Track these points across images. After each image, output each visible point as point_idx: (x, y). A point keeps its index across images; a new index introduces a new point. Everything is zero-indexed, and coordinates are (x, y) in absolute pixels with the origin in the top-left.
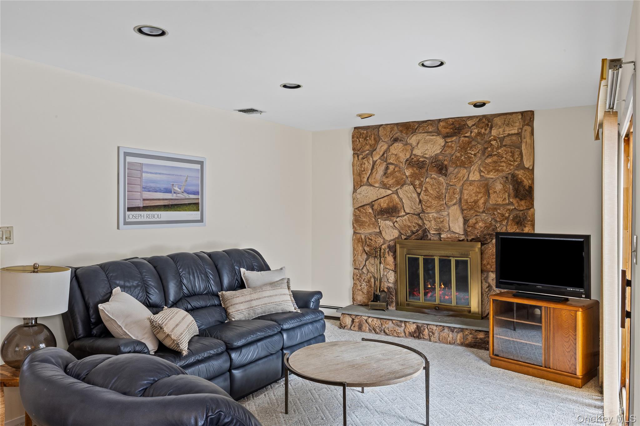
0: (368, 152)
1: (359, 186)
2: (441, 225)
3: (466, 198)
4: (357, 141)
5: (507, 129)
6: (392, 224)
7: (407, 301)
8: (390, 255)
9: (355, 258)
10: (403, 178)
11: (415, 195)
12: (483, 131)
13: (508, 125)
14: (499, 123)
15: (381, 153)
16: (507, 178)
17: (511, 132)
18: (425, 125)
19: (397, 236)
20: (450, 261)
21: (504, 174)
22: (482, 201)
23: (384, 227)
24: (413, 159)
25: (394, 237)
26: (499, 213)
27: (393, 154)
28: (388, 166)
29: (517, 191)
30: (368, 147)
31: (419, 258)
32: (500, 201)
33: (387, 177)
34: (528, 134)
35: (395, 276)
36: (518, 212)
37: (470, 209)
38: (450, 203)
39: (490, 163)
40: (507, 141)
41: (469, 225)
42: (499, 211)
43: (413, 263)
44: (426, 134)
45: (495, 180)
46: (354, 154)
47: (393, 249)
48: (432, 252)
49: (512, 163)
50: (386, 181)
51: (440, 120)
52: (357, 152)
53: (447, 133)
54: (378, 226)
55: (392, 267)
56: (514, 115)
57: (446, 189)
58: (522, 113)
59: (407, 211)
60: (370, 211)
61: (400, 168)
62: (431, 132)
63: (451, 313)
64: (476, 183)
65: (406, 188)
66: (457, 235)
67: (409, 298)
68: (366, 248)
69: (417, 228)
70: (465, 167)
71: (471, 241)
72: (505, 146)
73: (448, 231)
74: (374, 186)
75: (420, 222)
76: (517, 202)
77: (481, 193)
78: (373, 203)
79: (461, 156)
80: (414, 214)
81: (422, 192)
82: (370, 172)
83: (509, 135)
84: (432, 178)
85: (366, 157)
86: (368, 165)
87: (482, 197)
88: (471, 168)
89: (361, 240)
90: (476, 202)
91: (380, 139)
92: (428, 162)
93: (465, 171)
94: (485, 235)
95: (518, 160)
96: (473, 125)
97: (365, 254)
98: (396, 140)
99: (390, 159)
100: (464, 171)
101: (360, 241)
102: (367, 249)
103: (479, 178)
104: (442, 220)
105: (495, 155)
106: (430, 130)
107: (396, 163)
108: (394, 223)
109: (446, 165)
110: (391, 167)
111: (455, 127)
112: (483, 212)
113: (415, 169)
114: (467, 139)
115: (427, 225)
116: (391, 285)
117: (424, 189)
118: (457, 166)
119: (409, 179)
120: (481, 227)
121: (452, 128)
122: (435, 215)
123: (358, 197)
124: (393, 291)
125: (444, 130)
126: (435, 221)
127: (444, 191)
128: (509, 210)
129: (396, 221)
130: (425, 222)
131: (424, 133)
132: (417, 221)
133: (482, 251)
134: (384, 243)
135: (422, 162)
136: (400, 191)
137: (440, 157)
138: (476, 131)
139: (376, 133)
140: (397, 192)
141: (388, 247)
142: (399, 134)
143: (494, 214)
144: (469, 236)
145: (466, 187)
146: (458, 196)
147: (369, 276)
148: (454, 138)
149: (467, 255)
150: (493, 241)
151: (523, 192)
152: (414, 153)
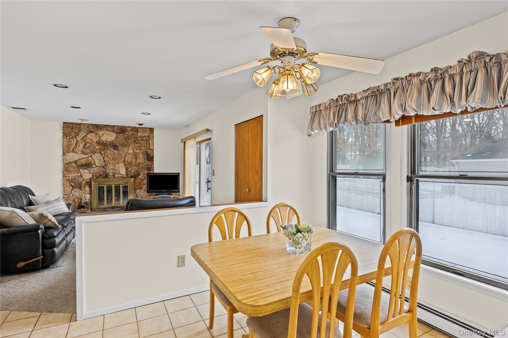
0: (73, 136)
1: (67, 153)
2: (115, 171)
3: (127, 160)
4: (66, 129)
5: (144, 133)
6: (88, 171)
7: (97, 207)
8: (87, 186)
9: (65, 189)
10: (94, 150)
11: (102, 158)
12: (134, 133)
13: (144, 132)
14: (141, 131)
15: (82, 137)
16: (144, 152)
17: (145, 135)
18: (107, 127)
19: (91, 177)
20: (120, 186)
21: (143, 151)
22: (134, 161)
23: (84, 173)
24: (100, 141)
25: (90, 178)
26: (141, 166)
27: (89, 138)
28: (86, 144)
29: (148, 158)
30: (73, 133)
31: (104, 186)
32: (141, 161)
33: (85, 149)
34: (152, 137)
35: (90, 196)
36: (148, 166)
37: (129, 165)
38: (120, 162)
39: (137, 146)
40: (144, 138)
41: (129, 171)
42: (141, 165)
43: (101, 190)
44: (107, 131)
45: (139, 153)
46: (63, 136)
47: (89, 184)
48: (111, 183)
49: (146, 147)
50: (85, 151)
51: (114, 126)
52: (65, 135)
53: (118, 132)
54: (80, 173)
55: (89, 192)
56: (146, 129)
57: (118, 156)
58: (150, 128)
59: (97, 165)
60: (75, 165)
61: (93, 145)
62: (110, 131)
63: (120, 208)
64: (131, 154)
65: (96, 154)
66: (123, 175)
67: (99, 205)
68: (72, 184)
69: (103, 173)
70: (126, 147)
71: (129, 177)
72: (143, 140)
73: (118, 174)
74: (77, 153)
75: (104, 170)
76: (148, 162)
77: (133, 158)
78: (77, 161)
79: (125, 142)
80: (101, 167)
81: (106, 157)
82: (74, 145)
84: (110, 151)
85: (72, 138)
86: (73, 142)
87: (134, 160)
88: (129, 148)
89: (69, 180)
90: (131, 162)
91: (81, 130)
92: (108, 143)
93: (127, 149)
94: (135, 175)
95: (148, 146)
96: (130, 130)
97: (72, 187)
98: (91, 132)
99: (87, 141)
100: (126, 149)
101: (68, 181)
102: (73, 184)
103: (132, 152)
104: (115, 169)
105: (139, 143)
106: (110, 129)
107: (91, 143)
108: (89, 171)
109: (117, 146)
110: (88, 145)
111: (122, 130)
112: (135, 166)
113: (101, 146)
114: (127, 136)
115: (108, 172)
116: (87, 201)
117: (106, 155)
118: (122, 146)
119: (98, 151)
120: (134, 172)
121: (120, 130)
122: (112, 167)
123: (67, 158)
124: (89, 204)
125: (117, 130)
126: (112, 170)
127: (117, 157)
128: (145, 165)
129: (91, 170)
130: (107, 170)
131: (106, 130)
132: (103, 170)
133: (134, 182)
134: (83, 181)
135: (105, 143)
136: (93, 156)
137: (115, 142)
138: (132, 133)
139: (79, 127)
140: (91, 156)
141: (86, 182)
142: (92, 129)
143: (139, 166)
144: (129, 175)
145: (127, 155)
146: (123, 159)
147: (74, 198)
148: (121, 134)
149: (128, 183)
150: (140, 177)
151: (150, 158)
152: (101, 139)
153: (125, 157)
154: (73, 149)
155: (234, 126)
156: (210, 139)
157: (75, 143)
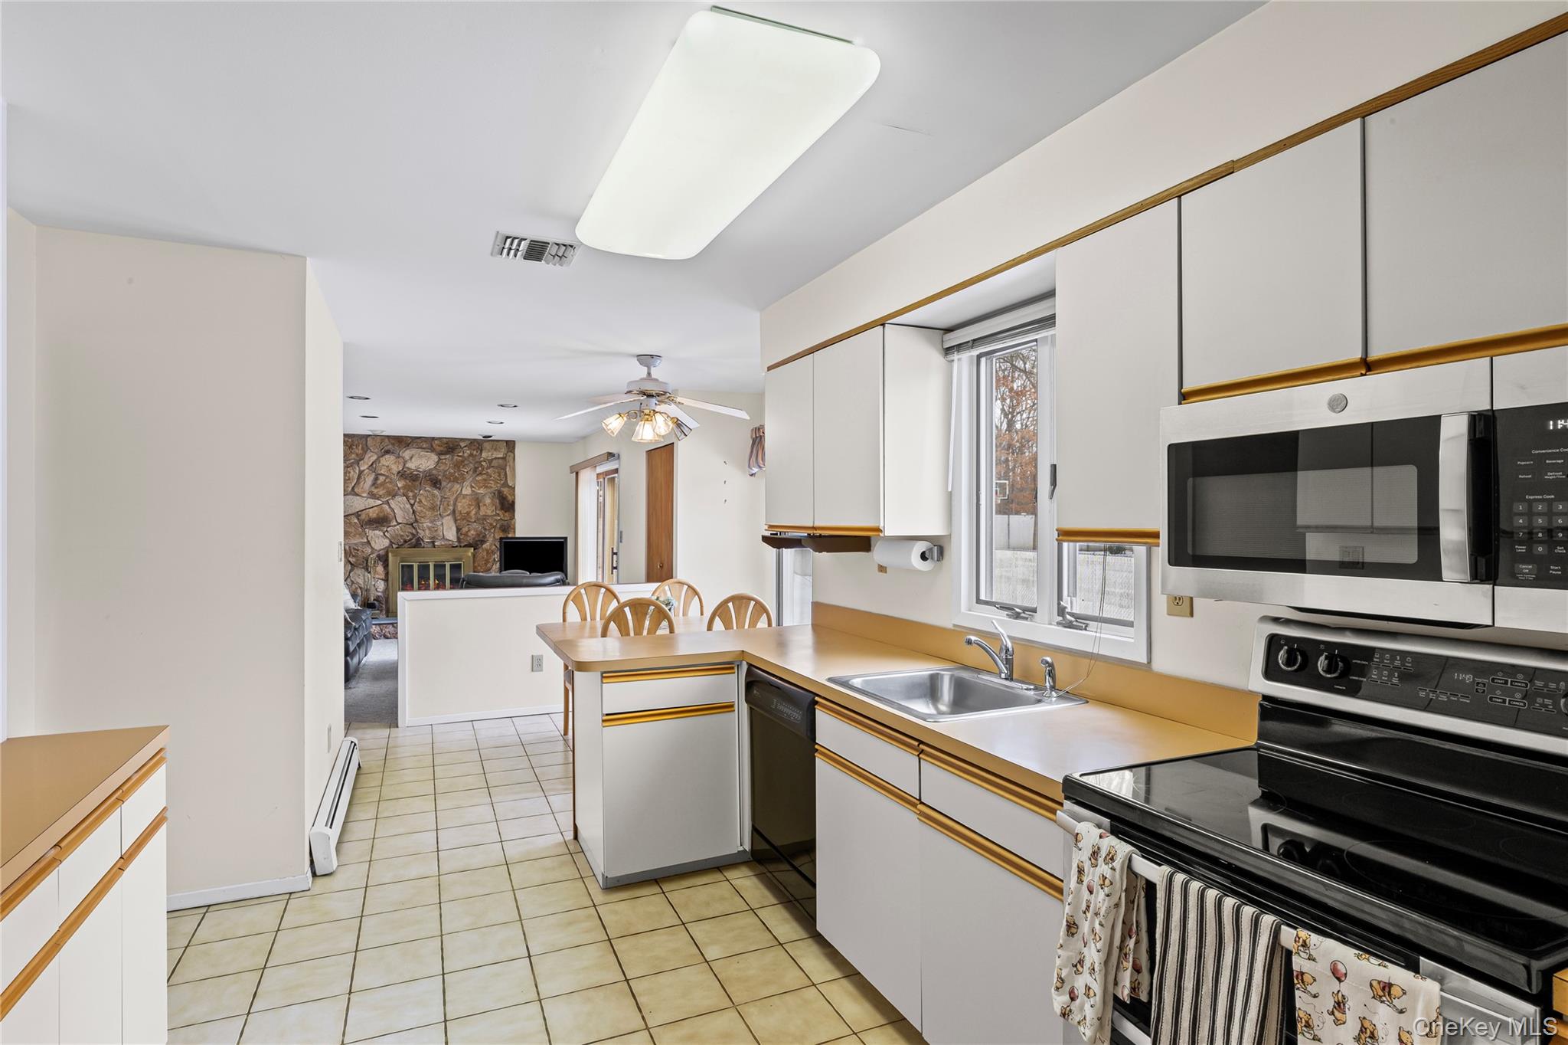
0: (353, 461)
2: (435, 534)
3: (459, 509)
5: (495, 453)
6: (382, 534)
8: (380, 564)
10: (394, 490)
11: (408, 506)
12: (475, 452)
13: (495, 450)
14: (488, 448)
15: (370, 463)
16: (494, 493)
17: (497, 456)
18: (419, 441)
19: (387, 546)
20: (445, 565)
21: (492, 490)
22: (473, 512)
23: (373, 537)
24: (405, 471)
25: (385, 547)
26: (488, 523)
27: (383, 465)
28: (377, 477)
29: (503, 505)
30: (353, 456)
31: (413, 565)
32: (489, 513)
33: (376, 488)
34: (511, 458)
35: (385, 585)
36: (503, 522)
37: (463, 519)
38: (444, 514)
39: (481, 480)
40: (495, 463)
41: (463, 533)
42: (488, 521)
43: (407, 569)
44: (420, 450)
45: (484, 495)
47: (384, 559)
48: (427, 559)
49: (499, 482)
50: (375, 491)
51: (434, 438)
53: (441, 451)
54: (365, 536)
55: (383, 577)
56: (500, 443)
57: (441, 501)
58: (507, 442)
59: (400, 521)
60: (356, 521)
61: (391, 479)
62: (425, 448)
64: (468, 497)
65: (398, 499)
66: (450, 543)
68: (350, 559)
69: (411, 536)
70: (458, 483)
71: (465, 546)
72: (493, 467)
73: (441, 539)
74: (361, 496)
75: (414, 531)
76: (503, 514)
77: (473, 505)
78: (361, 513)
79: (455, 472)
80: (407, 524)
81: (416, 503)
82: (355, 481)
83: (496, 458)
84: (426, 491)
85: (352, 466)
86: (353, 474)
87: (473, 509)
88: (464, 484)
90: (468, 513)
91: (368, 449)
92: (421, 475)
93: (459, 486)
94: (477, 541)
95: (504, 479)
96: (465, 446)
97: (350, 566)
98: (388, 452)
99: (380, 470)
100: (457, 486)
102: (352, 560)
103: (471, 492)
104: (436, 529)
105: (484, 474)
107: (387, 474)
108: (384, 533)
109: (440, 480)
110: (382, 479)
111: (449, 446)
112: (475, 522)
113: (408, 481)
114: (460, 458)
115: (421, 534)
116: (380, 594)
117: (418, 500)
118: (450, 481)
119: (402, 491)
120: (473, 535)
121: (446, 447)
122: (430, 525)
124: (383, 600)
125: (438, 447)
126: (429, 530)
127: (438, 503)
128: (496, 520)
129: (387, 531)
130: (419, 531)
131: (418, 448)
132: (410, 531)
133: (474, 556)
134: (372, 553)
135: (416, 475)
136: (391, 502)
137: (434, 472)
138: (468, 452)
139: (364, 443)
140: (387, 503)
141: (377, 556)
142: (390, 447)
143: (484, 524)
144: (463, 543)
145: (459, 500)
146: (451, 508)
147: (354, 587)
148: (448, 456)
149: (460, 560)
150: (484, 546)
151: (507, 506)
152: (407, 466)
153: (455, 504)
154: (353, 488)
155: (645, 452)
156: (617, 471)
157: (356, 476)
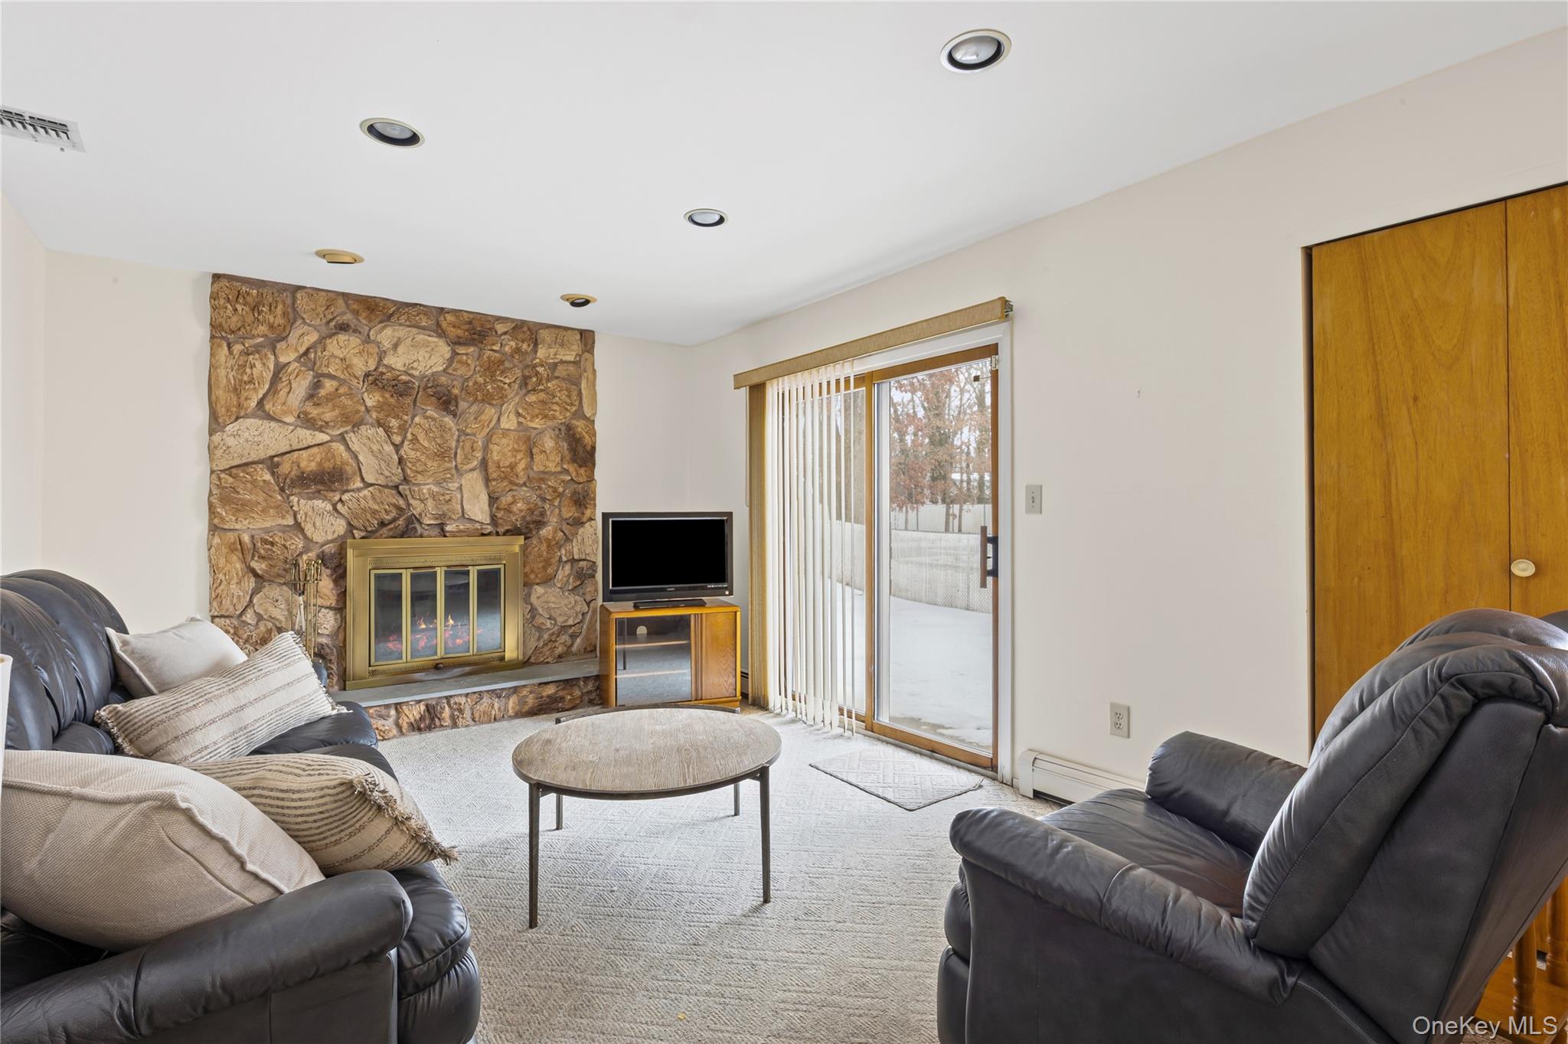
0: (261, 340)
1: (234, 418)
2: (445, 508)
3: (496, 458)
4: (226, 308)
5: (560, 351)
6: (329, 507)
7: (370, 666)
8: (324, 575)
9: (219, 591)
10: (357, 412)
11: (389, 448)
12: (525, 346)
13: (562, 345)
14: (548, 340)
15: (302, 350)
16: (560, 430)
17: (565, 358)
18: (411, 311)
19: (342, 533)
20: (467, 573)
21: (555, 423)
22: (522, 465)
23: (310, 513)
24: (383, 374)
25: (336, 535)
26: (550, 486)
27: (333, 355)
28: (319, 381)
29: (575, 453)
30: (263, 329)
31: (401, 574)
32: (552, 467)
33: (317, 405)
34: (588, 366)
35: (336, 619)
36: (576, 486)
37: (503, 479)
38: (465, 467)
39: (535, 402)
40: (561, 371)
41: (501, 507)
42: (549, 483)
43: (388, 586)
44: (414, 330)
45: (542, 432)
46: (213, 337)
47: (335, 563)
48: (429, 560)
49: (569, 407)
50: (314, 412)
51: (442, 309)
52: (219, 332)
53: (459, 337)
54: (291, 513)
55: (332, 602)
56: (569, 332)
57: (458, 441)
58: (581, 332)
59: (370, 479)
60: (268, 477)
61: (350, 388)
62: (424, 328)
63: (467, 669)
64: (512, 435)
65: (366, 431)
66: (478, 526)
67: (376, 660)
68: (254, 564)
69: (394, 514)
70: (490, 404)
71: (505, 534)
72: (557, 378)
73: (458, 518)
74: (280, 421)
75: (402, 503)
76: (576, 471)
77: (520, 451)
78: (276, 459)
79: (486, 382)
80: (386, 486)
81: (406, 443)
82: (267, 386)
83: (562, 362)
84: (427, 418)
85: (258, 352)
86: (262, 369)
87: (522, 459)
88: (504, 408)
89: (239, 547)
90: (512, 467)
91: (297, 316)
92: (417, 384)
93: (493, 411)
94: (528, 523)
95: (577, 403)
96: (505, 333)
97: (253, 579)
98: (343, 328)
99: (327, 366)
100: (490, 412)
101: (236, 550)
102: (259, 566)
103: (515, 425)
104: (448, 497)
105: (542, 390)
106: (424, 324)
107: (342, 377)
108: (334, 506)
109: (456, 397)
110: (329, 385)
111: (474, 328)
112: (525, 484)
113: (387, 395)
114: (497, 355)
115: (417, 507)
116: (324, 640)
117: (409, 437)
118: (476, 400)
119: (374, 415)
120: (521, 511)
121: (467, 331)
122: (435, 489)
123: (230, 444)
124: (332, 654)
125: (452, 329)
126: (434, 500)
127: (454, 444)
128: (563, 481)
129: (341, 500)
130: (411, 501)
131: (408, 326)
132: (394, 501)
133: (524, 549)
134: (306, 550)
135: (408, 382)
136: (351, 437)
137: (443, 379)
138: (513, 344)
139: (289, 301)
140: (342, 438)
141: (318, 557)
142: (348, 317)
143: (540, 488)
144: (500, 526)
145: (495, 439)
146: (479, 455)
147: (262, 628)
148: (471, 349)
149: (498, 560)
150: (543, 532)
151: (582, 454)
152: (385, 362)
153: (486, 448)
154: (261, 403)
155: (1300, 250)
156: (991, 350)
157: (268, 376)
